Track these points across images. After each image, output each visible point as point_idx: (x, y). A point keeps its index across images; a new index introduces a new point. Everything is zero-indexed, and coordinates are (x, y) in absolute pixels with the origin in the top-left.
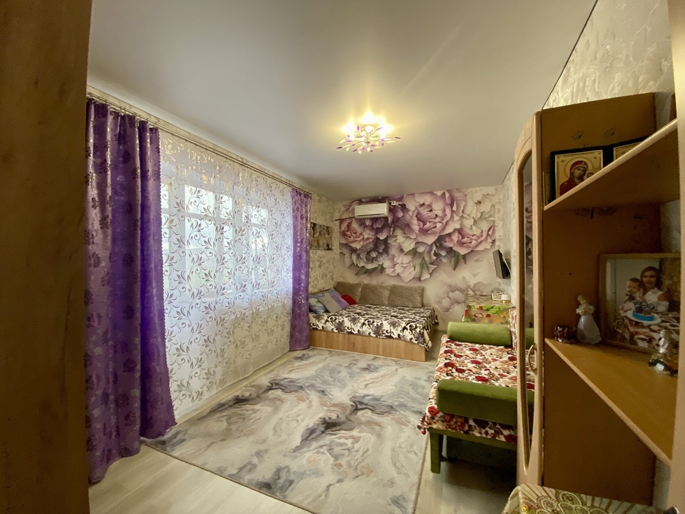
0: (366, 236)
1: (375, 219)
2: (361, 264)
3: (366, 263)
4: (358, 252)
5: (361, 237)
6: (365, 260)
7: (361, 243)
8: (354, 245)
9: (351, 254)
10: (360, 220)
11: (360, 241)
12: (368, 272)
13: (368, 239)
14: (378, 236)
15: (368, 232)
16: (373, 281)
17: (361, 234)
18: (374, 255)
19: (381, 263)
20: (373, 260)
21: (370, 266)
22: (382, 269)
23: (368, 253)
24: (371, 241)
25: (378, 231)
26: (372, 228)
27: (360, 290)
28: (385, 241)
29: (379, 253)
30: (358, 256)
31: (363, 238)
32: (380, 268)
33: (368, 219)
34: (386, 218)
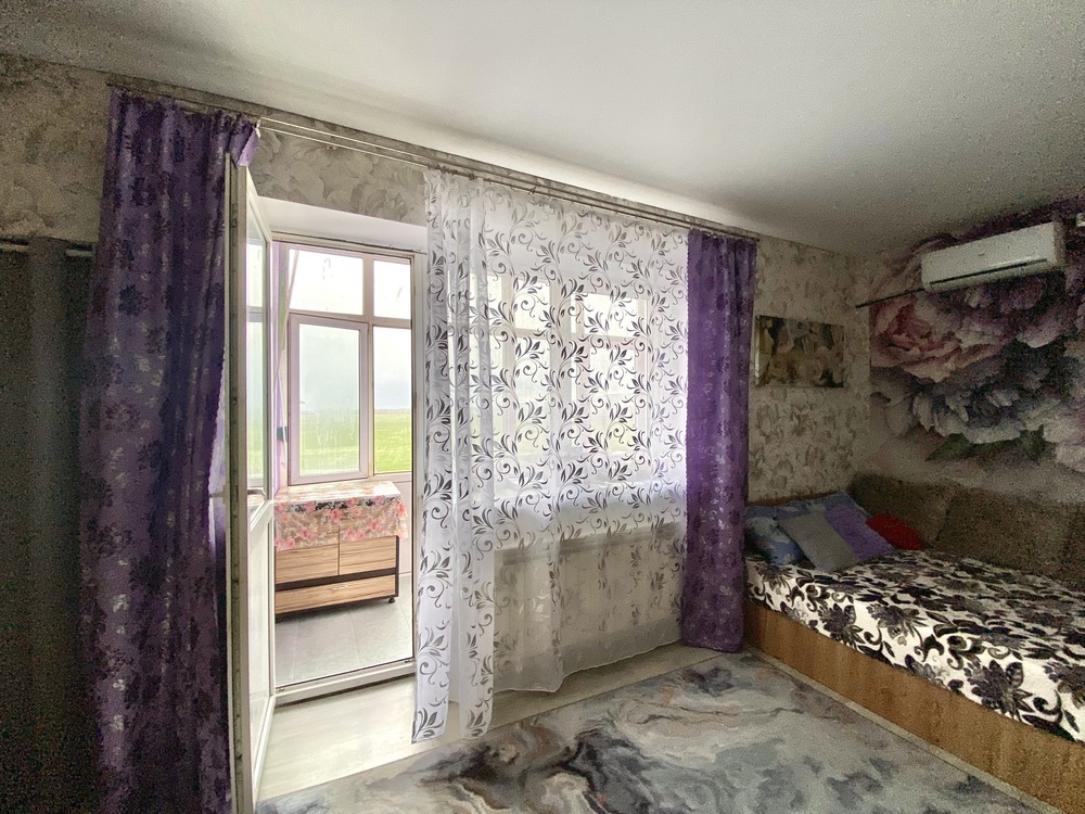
0: (968, 342)
1: (1003, 286)
2: (951, 427)
3: (968, 424)
4: (940, 391)
5: (949, 347)
6: (965, 416)
7: (950, 365)
8: (920, 372)
9: (912, 398)
10: (944, 295)
11: (947, 358)
12: (973, 452)
13: (975, 349)
14: (1020, 338)
15: (977, 327)
16: (1004, 483)
17: (950, 336)
18: (1003, 399)
19: (1032, 427)
20: (997, 416)
21: (984, 436)
22: (1039, 448)
23: (979, 394)
24: (988, 353)
25: (1019, 322)
26: (992, 314)
27: (941, 506)
28: (1053, 351)
29: (1023, 392)
30: (939, 405)
31: (958, 349)
32: (1027, 443)
33: (975, 287)
34: (1053, 277)
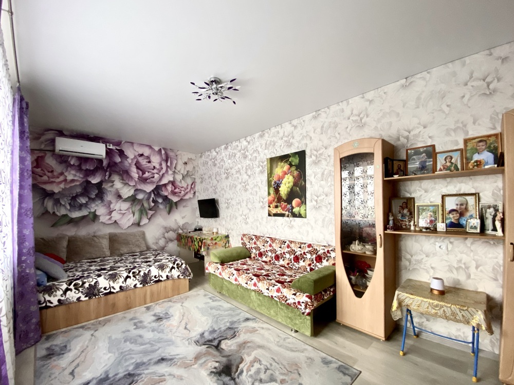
0: (70, 178)
1: (84, 159)
2: (63, 212)
3: (70, 210)
4: (56, 197)
5: (62, 178)
6: (69, 207)
7: (62, 186)
8: (48, 187)
9: (44, 199)
10: (61, 156)
11: (60, 183)
12: (73, 221)
13: (73, 181)
14: (90, 179)
15: (73, 172)
16: (83, 232)
17: (62, 174)
18: (83, 200)
19: (93, 210)
20: (81, 207)
21: (76, 215)
22: (95, 217)
23: (74, 198)
24: (78, 183)
25: (89, 173)
26: (79, 168)
28: (99, 185)
29: (90, 198)
30: (57, 202)
31: (65, 180)
32: (91, 216)
33: (73, 157)
34: (100, 161)
